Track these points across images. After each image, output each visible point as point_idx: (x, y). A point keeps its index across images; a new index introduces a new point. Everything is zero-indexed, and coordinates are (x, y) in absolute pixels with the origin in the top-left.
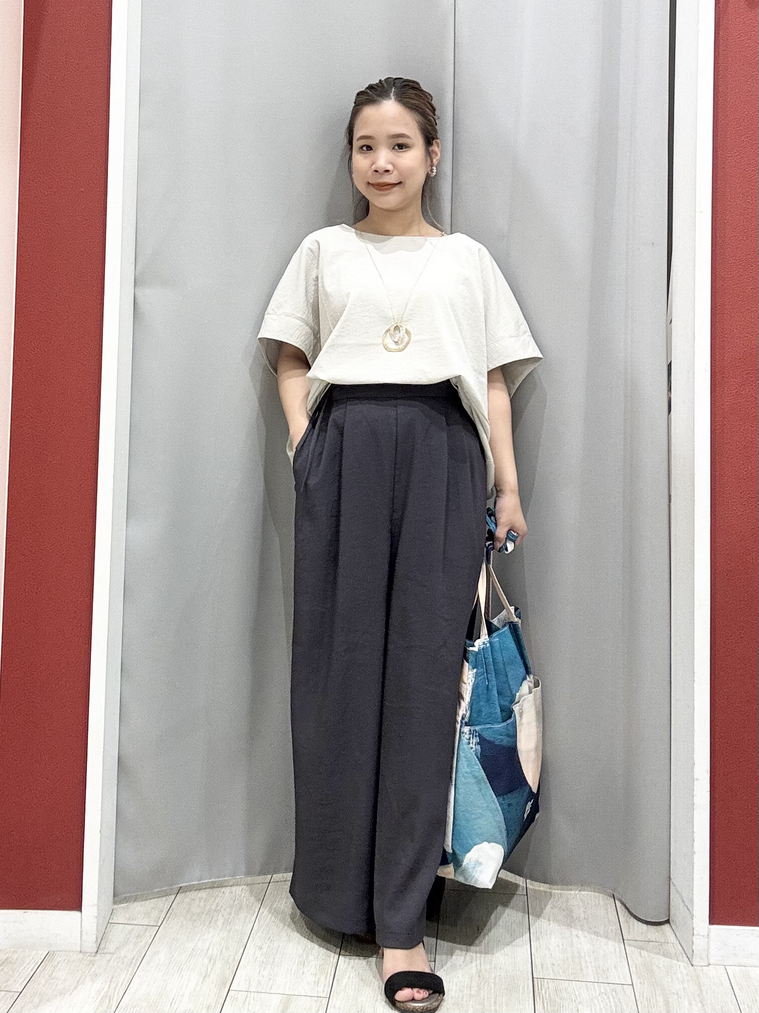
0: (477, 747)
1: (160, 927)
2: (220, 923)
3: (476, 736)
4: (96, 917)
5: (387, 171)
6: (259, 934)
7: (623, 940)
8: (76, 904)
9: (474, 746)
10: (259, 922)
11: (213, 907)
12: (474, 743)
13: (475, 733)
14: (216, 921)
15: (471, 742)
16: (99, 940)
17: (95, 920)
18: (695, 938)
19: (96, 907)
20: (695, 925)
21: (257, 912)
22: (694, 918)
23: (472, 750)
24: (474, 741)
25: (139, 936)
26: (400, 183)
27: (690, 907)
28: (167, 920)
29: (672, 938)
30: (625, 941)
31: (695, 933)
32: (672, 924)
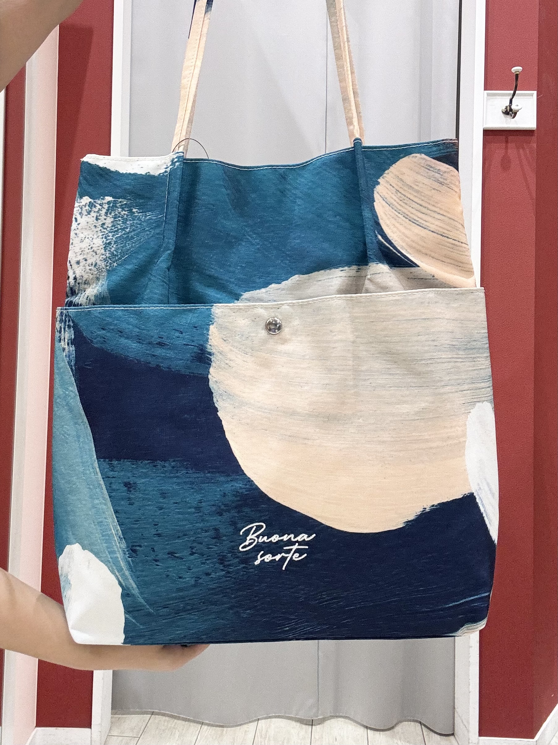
0: (71, 349)
1: (140, 737)
9: (66, 346)
17: (100, 734)
23: (65, 354)
28: (144, 734)
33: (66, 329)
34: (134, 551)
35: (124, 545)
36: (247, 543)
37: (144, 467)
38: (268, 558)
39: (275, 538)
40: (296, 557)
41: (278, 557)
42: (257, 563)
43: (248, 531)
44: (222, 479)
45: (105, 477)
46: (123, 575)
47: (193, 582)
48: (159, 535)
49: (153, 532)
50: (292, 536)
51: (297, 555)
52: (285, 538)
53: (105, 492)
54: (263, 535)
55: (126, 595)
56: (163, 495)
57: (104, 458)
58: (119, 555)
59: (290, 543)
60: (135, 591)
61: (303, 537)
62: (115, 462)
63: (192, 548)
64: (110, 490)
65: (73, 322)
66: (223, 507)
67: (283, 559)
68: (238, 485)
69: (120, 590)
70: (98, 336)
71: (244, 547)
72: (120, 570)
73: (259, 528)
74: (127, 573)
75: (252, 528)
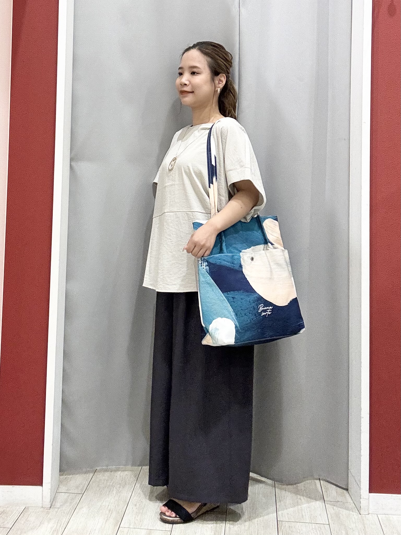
0: (207, 267)
1: (83, 494)
2: (114, 492)
3: (205, 262)
4: (50, 489)
5: (186, 85)
6: (135, 498)
7: (324, 501)
8: (39, 482)
9: (205, 267)
10: (135, 492)
11: (111, 484)
12: (205, 266)
13: (204, 260)
14: (113, 491)
15: (203, 265)
16: (52, 500)
17: (50, 491)
18: (361, 500)
19: (50, 484)
20: (361, 494)
21: (134, 487)
22: (361, 490)
23: (204, 269)
24: (205, 264)
25: (72, 499)
26: (193, 92)
27: (359, 483)
28: (87, 491)
29: (349, 500)
30: (325, 501)
31: (362, 497)
32: (350, 493)
33: (204, 262)
34: (237, 315)
35: (234, 313)
36: (260, 310)
37: (236, 293)
38: (264, 314)
39: (265, 308)
40: (269, 313)
41: (266, 314)
42: (262, 315)
43: (260, 307)
44: (253, 294)
45: (226, 297)
46: (235, 322)
47: (250, 322)
48: (242, 310)
49: (240, 309)
50: (268, 307)
51: (269, 312)
52: (267, 308)
53: (227, 301)
54: (263, 307)
55: (236, 327)
56: (242, 299)
57: (225, 292)
58: (234, 316)
59: (268, 309)
60: (238, 326)
61: (271, 308)
62: (229, 293)
63: (249, 312)
64: (228, 300)
65: (206, 260)
66: (254, 301)
67: (267, 314)
68: (257, 295)
69: (235, 325)
70: (218, 262)
71: (260, 311)
72: (234, 320)
73: (262, 305)
74: (236, 321)
75: (260, 306)
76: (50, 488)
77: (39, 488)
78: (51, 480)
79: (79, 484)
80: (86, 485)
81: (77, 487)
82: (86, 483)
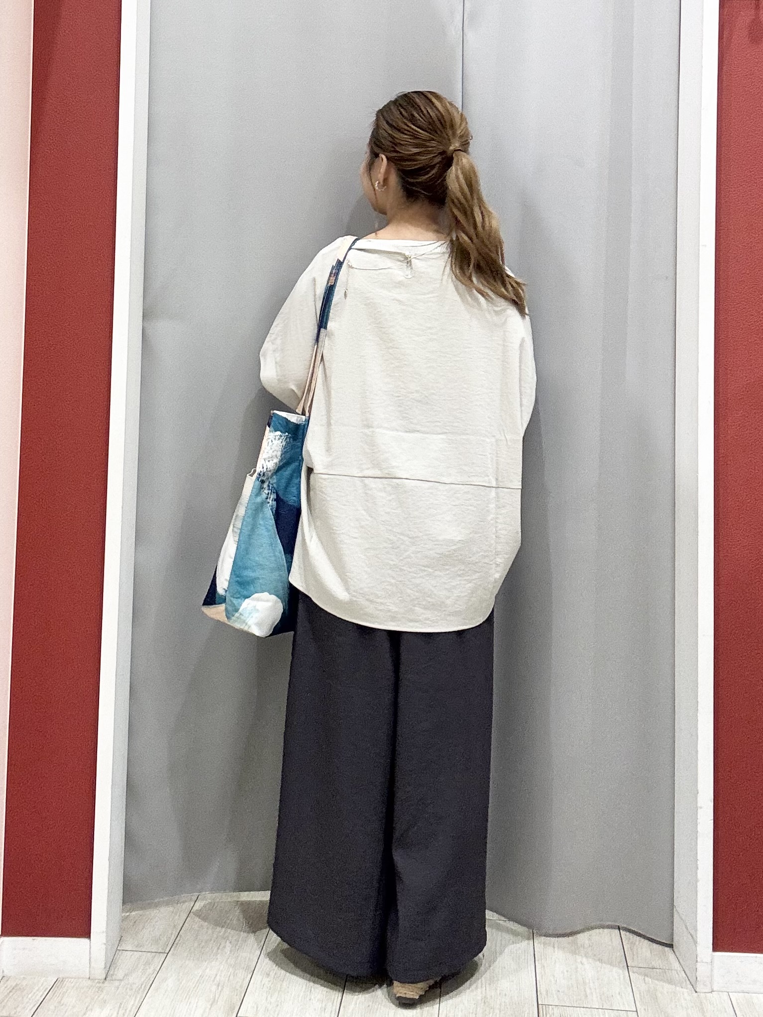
0: (273, 504)
1: (168, 953)
2: (228, 949)
3: (274, 493)
4: (105, 944)
7: (627, 966)
8: (86, 933)
12: (271, 499)
14: (225, 947)
16: (108, 966)
17: (104, 947)
18: (698, 965)
19: (105, 935)
20: (698, 953)
22: (698, 946)
25: (147, 963)
27: (693, 934)
28: (175, 947)
29: (675, 964)
30: (629, 968)
31: (698, 959)
32: (675, 950)
76: (105, 941)
77: (82, 942)
78: (107, 928)
79: (160, 935)
80: (173, 936)
81: (156, 941)
82: (174, 932)
